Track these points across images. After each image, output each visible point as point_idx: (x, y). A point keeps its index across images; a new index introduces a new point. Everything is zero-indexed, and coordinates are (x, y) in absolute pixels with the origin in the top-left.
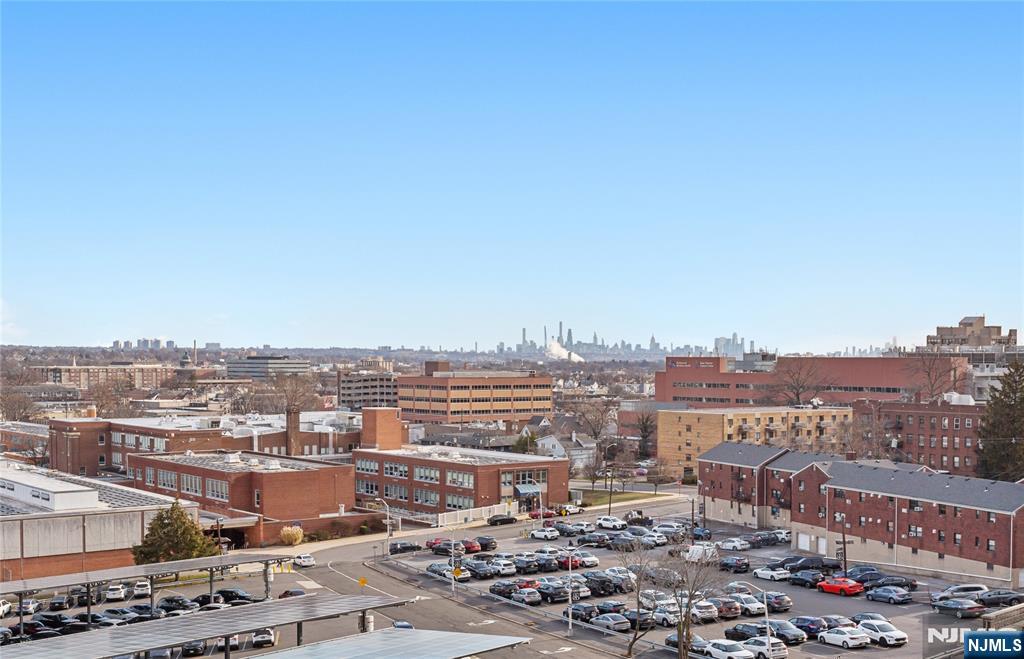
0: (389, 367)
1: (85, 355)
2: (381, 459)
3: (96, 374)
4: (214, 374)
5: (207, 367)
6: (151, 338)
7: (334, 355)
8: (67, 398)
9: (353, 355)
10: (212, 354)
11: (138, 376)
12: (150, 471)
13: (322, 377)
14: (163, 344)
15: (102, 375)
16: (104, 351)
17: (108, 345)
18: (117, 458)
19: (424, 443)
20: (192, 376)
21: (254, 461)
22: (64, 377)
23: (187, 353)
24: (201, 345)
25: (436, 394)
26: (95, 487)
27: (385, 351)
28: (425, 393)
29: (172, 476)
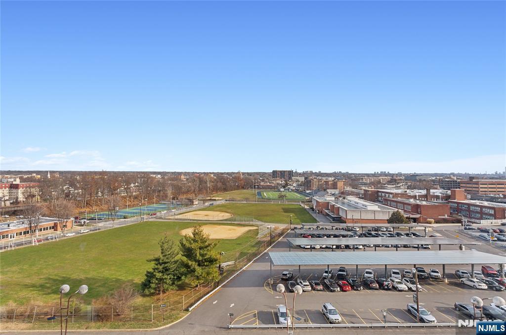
0: (455, 178)
1: (368, 175)
2: (458, 203)
3: (371, 179)
4: (401, 180)
5: (399, 178)
6: (383, 171)
7: (436, 175)
8: (365, 184)
9: (442, 175)
10: (400, 174)
11: (381, 180)
12: (389, 202)
13: (433, 181)
14: (387, 173)
15: (373, 180)
16: (372, 174)
17: (373, 173)
18: (380, 198)
19: (471, 199)
20: (395, 180)
21: (418, 201)
22: (364, 180)
23: (393, 174)
24: (397, 173)
25: (474, 186)
26: (377, 205)
27: (453, 174)
28: (470, 185)
29: (395, 204)
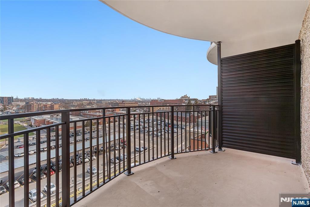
0: (118, 102)
1: (76, 100)
2: (117, 113)
3: (78, 103)
4: (94, 103)
5: (93, 102)
6: (86, 98)
7: (111, 100)
8: (74, 106)
9: (113, 100)
10: (94, 100)
11: (84, 103)
12: (86, 115)
13: (109, 103)
14: (87, 99)
15: (79, 103)
16: (79, 100)
17: (80, 99)
18: (81, 114)
19: (122, 111)
20: (91, 103)
21: (100, 114)
22: (73, 103)
23: (91, 100)
24: (93, 99)
25: (124, 105)
26: (78, 118)
27: (117, 100)
28: (122, 105)
29: (89, 116)
